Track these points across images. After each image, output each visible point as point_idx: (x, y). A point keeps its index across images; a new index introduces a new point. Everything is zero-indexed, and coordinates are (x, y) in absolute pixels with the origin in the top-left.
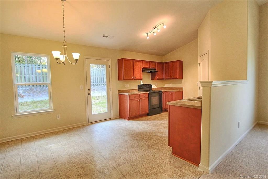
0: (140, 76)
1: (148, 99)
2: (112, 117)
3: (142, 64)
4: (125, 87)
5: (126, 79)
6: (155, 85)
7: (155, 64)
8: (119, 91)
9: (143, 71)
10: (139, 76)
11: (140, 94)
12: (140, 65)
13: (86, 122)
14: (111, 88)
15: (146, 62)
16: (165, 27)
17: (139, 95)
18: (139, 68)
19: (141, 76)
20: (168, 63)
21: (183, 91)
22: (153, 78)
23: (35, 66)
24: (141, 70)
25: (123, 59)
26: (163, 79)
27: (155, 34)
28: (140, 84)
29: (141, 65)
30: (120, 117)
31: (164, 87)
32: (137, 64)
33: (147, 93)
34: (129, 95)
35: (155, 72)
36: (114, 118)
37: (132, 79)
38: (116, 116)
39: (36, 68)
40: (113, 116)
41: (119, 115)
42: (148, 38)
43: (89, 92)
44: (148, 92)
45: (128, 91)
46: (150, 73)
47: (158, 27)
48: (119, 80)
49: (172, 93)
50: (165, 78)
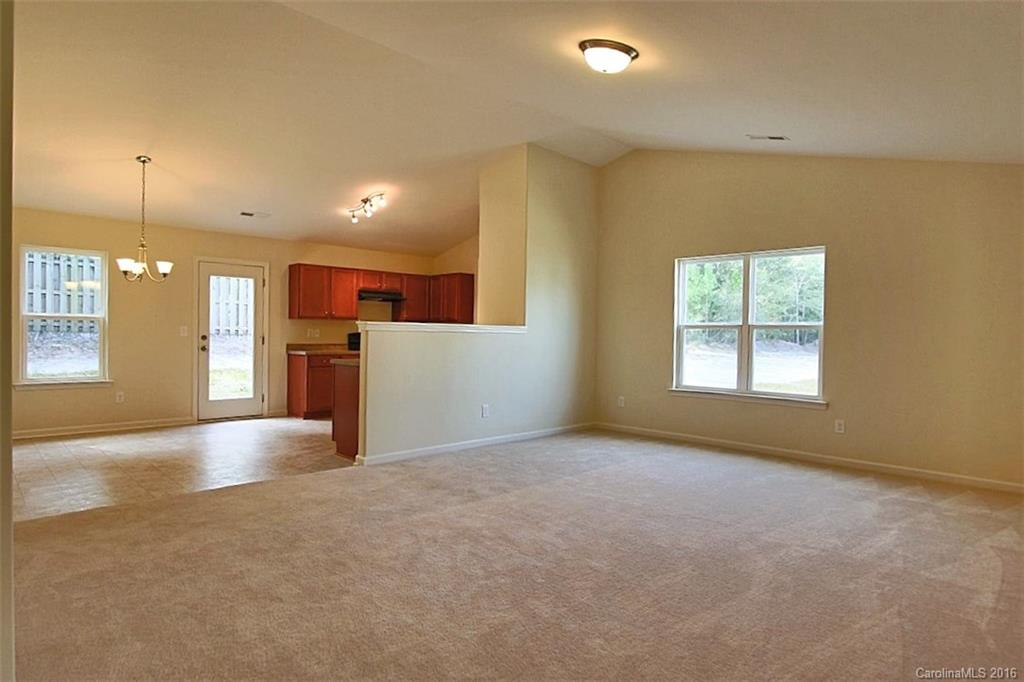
0: (350, 310)
3: (358, 280)
4: (308, 336)
5: (307, 315)
7: (402, 280)
8: (289, 347)
9: (361, 298)
10: (347, 309)
12: (352, 282)
13: (191, 417)
14: (266, 335)
15: (371, 274)
18: (347, 288)
19: (354, 310)
23: (44, 261)
24: (355, 294)
25: (299, 265)
27: (369, 215)
29: (355, 281)
30: (288, 412)
34: (308, 357)
36: (271, 415)
37: (325, 318)
38: (278, 410)
39: (48, 266)
40: (269, 410)
41: (287, 408)
42: (356, 221)
43: (202, 342)
45: (308, 346)
46: (390, 304)
48: (290, 317)
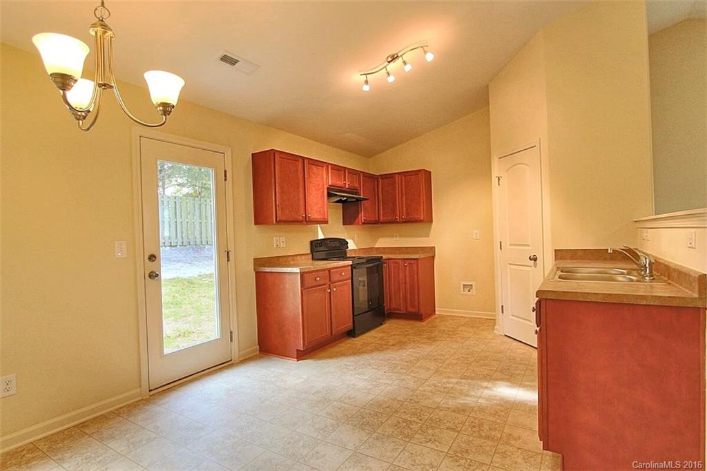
0: (322, 212)
1: (350, 283)
2: (235, 355)
3: (327, 175)
4: (275, 246)
5: (284, 218)
6: (354, 241)
7: (359, 178)
8: (259, 262)
9: (329, 195)
10: (320, 211)
11: (329, 270)
12: (322, 178)
13: (138, 390)
14: (231, 248)
15: (338, 169)
16: (430, 57)
17: (327, 272)
18: (318, 185)
19: (324, 212)
20: (391, 176)
21: (433, 257)
22: (348, 220)
24: (325, 192)
25: (273, 152)
26: (376, 224)
27: (391, 79)
28: (316, 239)
29: (325, 177)
30: (260, 351)
31: (376, 246)
32: (313, 173)
33: (348, 266)
34: (302, 275)
35: (358, 200)
36: (242, 359)
38: (248, 350)
40: (238, 351)
41: (259, 344)
42: (366, 88)
43: (151, 266)
44: (350, 263)
45: (285, 259)
46: (341, 204)
47: (405, 57)
49: (412, 262)
50: (381, 218)
